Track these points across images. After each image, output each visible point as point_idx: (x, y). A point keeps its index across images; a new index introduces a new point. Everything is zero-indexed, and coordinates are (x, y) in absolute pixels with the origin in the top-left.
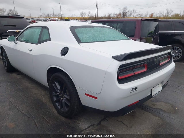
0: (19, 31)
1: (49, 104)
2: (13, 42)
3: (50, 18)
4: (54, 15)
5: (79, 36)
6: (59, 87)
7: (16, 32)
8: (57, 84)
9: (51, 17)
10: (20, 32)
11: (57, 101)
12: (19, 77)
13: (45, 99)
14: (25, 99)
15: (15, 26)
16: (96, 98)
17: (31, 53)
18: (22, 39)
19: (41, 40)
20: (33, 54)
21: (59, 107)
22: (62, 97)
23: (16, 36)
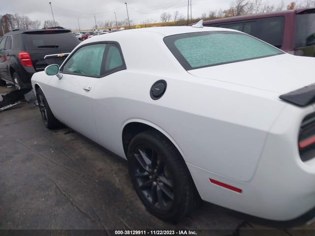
0: (63, 54)
1: (129, 192)
2: (55, 76)
3: (112, 29)
4: (118, 24)
5: (185, 54)
6: (148, 161)
7: (59, 57)
8: (143, 155)
9: (113, 26)
10: (66, 56)
11: (144, 188)
12: (68, 137)
13: (119, 181)
14: (82, 182)
15: (57, 47)
16: (240, 191)
17: (88, 95)
18: (71, 70)
19: (106, 69)
20: (93, 97)
21: (150, 199)
22: (155, 180)
23: (60, 64)
